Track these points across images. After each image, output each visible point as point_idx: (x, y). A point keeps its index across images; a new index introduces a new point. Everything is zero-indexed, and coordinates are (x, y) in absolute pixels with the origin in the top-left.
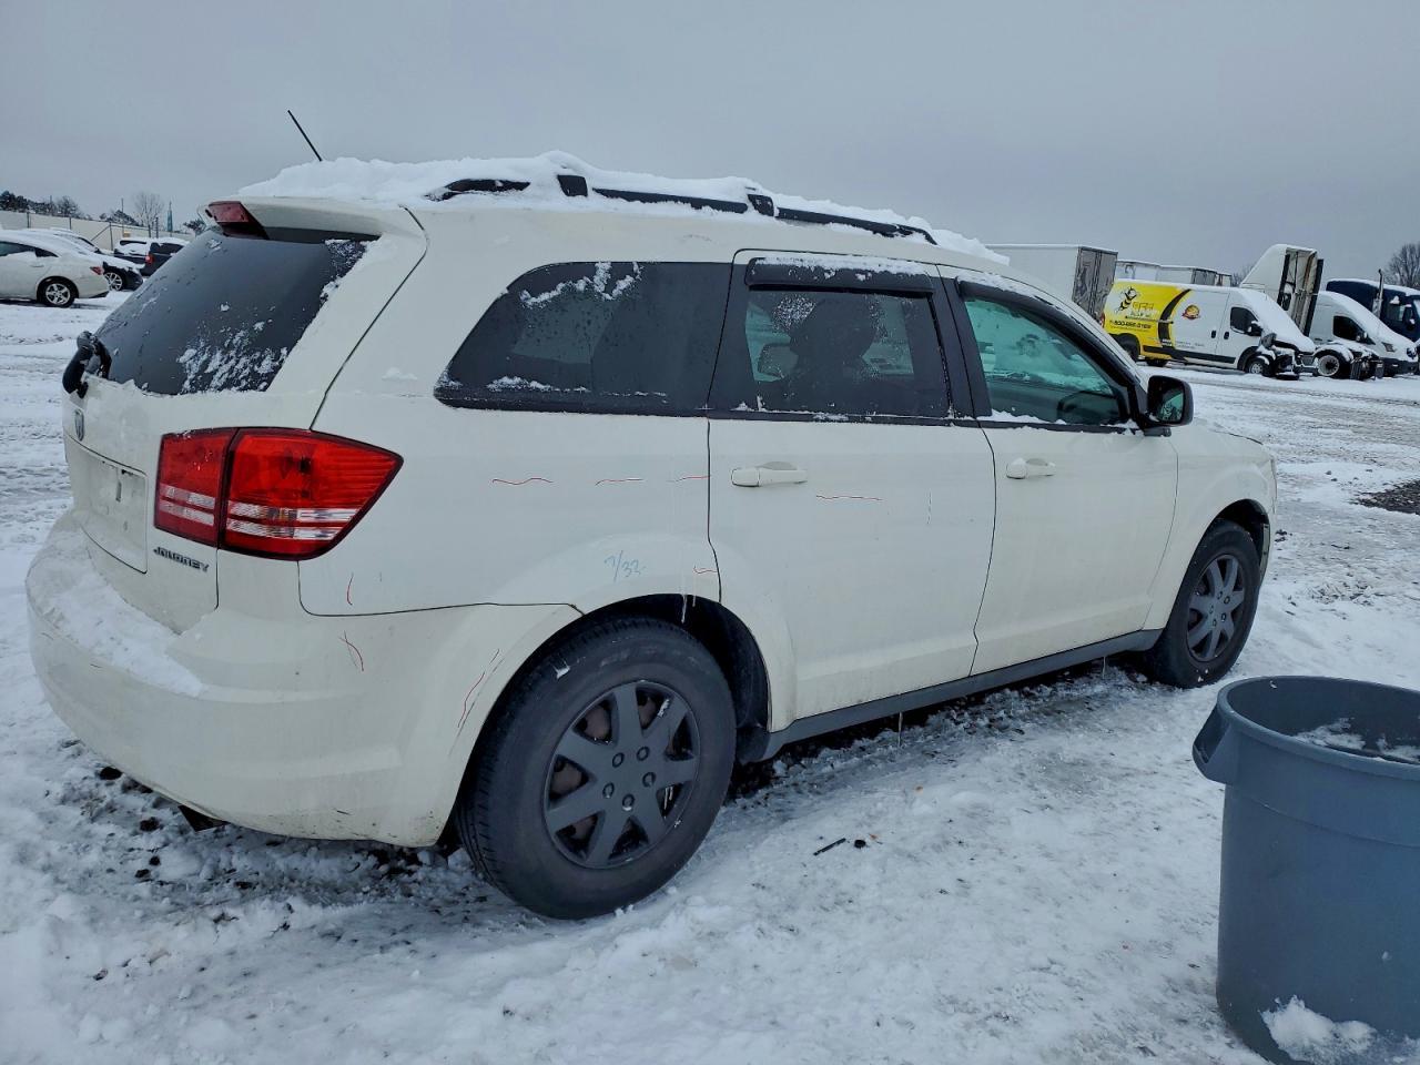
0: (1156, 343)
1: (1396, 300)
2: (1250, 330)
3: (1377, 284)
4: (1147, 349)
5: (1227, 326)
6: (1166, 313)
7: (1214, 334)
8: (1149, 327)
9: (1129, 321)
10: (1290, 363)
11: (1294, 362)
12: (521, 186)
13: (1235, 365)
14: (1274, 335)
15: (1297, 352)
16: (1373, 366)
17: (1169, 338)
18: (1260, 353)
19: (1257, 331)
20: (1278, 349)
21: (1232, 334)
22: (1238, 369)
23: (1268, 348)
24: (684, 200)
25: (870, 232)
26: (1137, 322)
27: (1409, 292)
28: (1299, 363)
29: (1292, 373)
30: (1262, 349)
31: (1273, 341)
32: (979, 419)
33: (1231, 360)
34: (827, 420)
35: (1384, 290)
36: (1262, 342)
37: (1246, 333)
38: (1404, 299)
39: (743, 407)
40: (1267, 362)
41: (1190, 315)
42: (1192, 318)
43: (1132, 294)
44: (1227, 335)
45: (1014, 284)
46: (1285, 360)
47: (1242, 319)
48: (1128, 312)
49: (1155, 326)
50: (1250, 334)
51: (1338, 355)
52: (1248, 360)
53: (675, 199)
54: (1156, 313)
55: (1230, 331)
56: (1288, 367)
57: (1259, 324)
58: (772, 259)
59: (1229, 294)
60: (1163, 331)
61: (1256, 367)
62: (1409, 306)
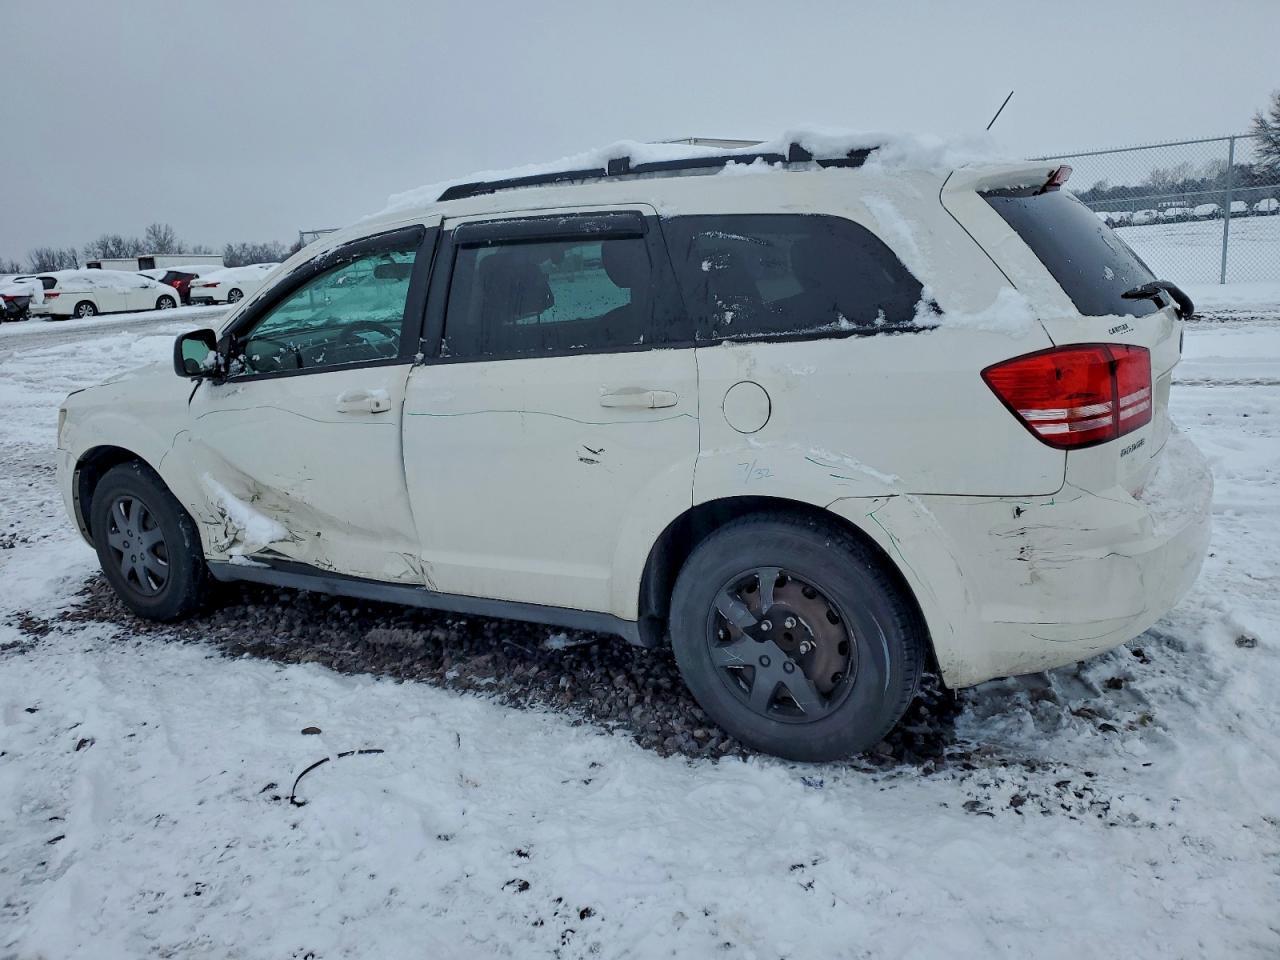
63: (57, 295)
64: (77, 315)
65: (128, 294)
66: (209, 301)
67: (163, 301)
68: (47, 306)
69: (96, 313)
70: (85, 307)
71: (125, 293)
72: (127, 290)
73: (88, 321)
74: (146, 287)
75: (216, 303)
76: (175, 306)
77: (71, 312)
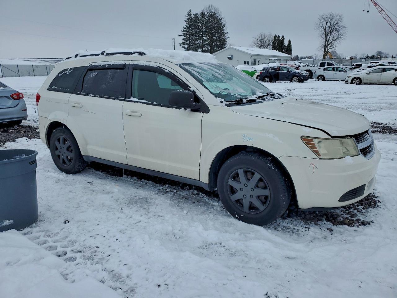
12: (71, 58)
24: (91, 55)
25: (123, 55)
32: (126, 99)
34: (90, 96)
39: (79, 92)
45: (149, 63)
53: (89, 55)
58: (93, 64)
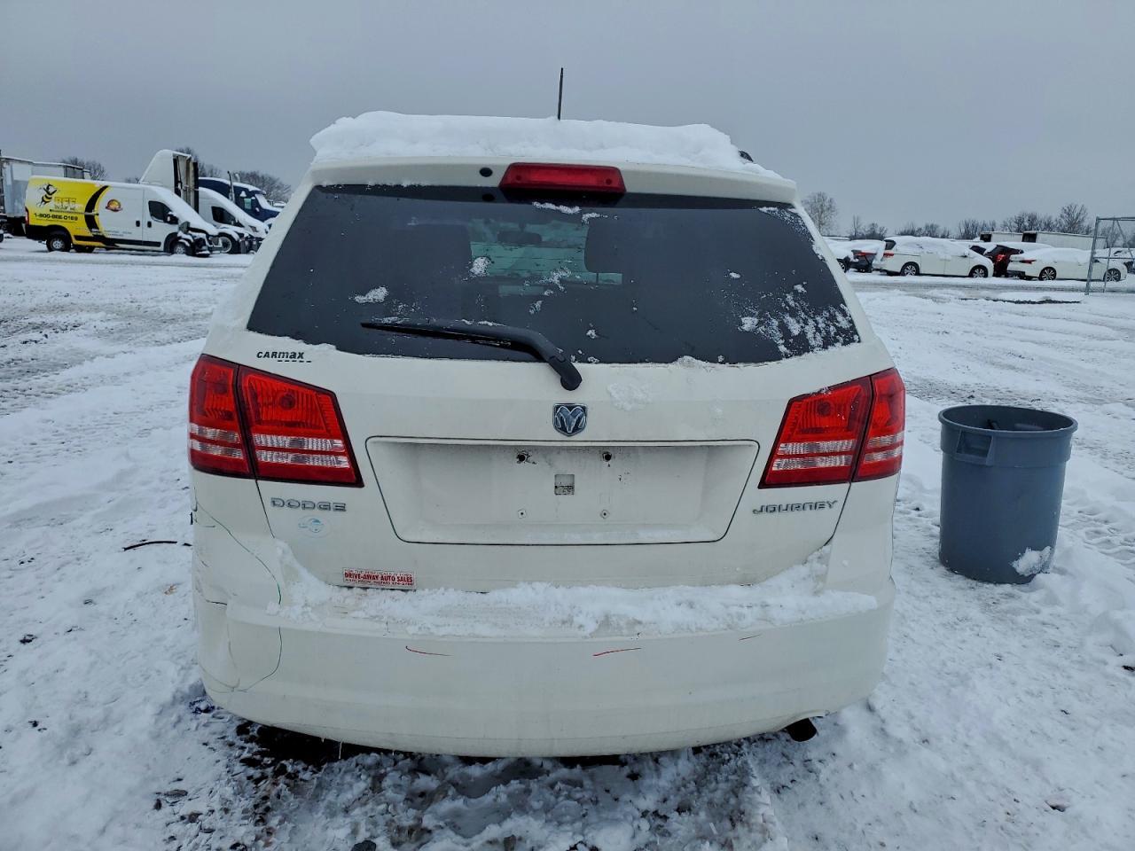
0: (86, 232)
1: (243, 194)
2: (169, 219)
3: (228, 182)
4: (78, 238)
5: (148, 217)
6: (91, 205)
7: (138, 224)
8: (76, 219)
9: (55, 214)
10: (205, 245)
11: (207, 243)
13: (162, 248)
14: (188, 223)
15: (208, 236)
16: (251, 243)
17: (98, 228)
18: (180, 238)
19: (174, 220)
20: (194, 234)
21: (153, 222)
22: (164, 251)
23: (186, 233)
26: (63, 215)
27: (251, 188)
28: (211, 244)
29: (208, 252)
30: (180, 234)
31: (188, 228)
33: (158, 244)
35: (235, 187)
36: (180, 229)
37: (166, 221)
38: (250, 194)
40: (187, 244)
41: (113, 207)
42: (115, 210)
43: (51, 190)
44: (149, 225)
46: (199, 243)
47: (159, 211)
48: (51, 205)
49: (82, 218)
50: (170, 223)
51: (230, 237)
52: (172, 244)
54: (81, 206)
55: (151, 220)
56: (204, 248)
57: (175, 214)
59: (144, 190)
60: (91, 222)
61: (180, 248)
62: (253, 198)
63: (892, 255)
64: (902, 273)
65: (949, 261)
66: (1022, 276)
67: (978, 270)
68: (882, 263)
69: (918, 273)
70: (912, 268)
71: (945, 260)
72: (949, 257)
73: (910, 279)
74: (965, 256)
75: (1029, 278)
76: (986, 275)
77: (899, 270)
